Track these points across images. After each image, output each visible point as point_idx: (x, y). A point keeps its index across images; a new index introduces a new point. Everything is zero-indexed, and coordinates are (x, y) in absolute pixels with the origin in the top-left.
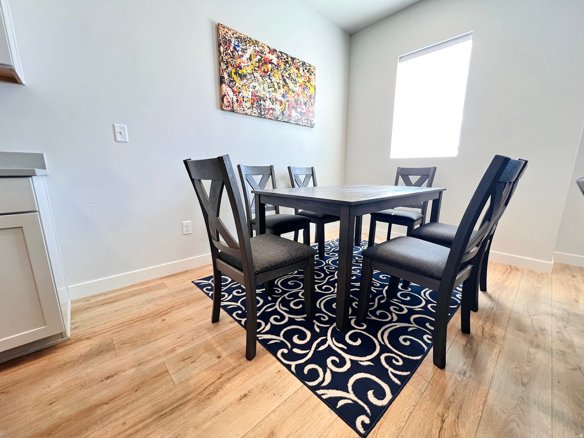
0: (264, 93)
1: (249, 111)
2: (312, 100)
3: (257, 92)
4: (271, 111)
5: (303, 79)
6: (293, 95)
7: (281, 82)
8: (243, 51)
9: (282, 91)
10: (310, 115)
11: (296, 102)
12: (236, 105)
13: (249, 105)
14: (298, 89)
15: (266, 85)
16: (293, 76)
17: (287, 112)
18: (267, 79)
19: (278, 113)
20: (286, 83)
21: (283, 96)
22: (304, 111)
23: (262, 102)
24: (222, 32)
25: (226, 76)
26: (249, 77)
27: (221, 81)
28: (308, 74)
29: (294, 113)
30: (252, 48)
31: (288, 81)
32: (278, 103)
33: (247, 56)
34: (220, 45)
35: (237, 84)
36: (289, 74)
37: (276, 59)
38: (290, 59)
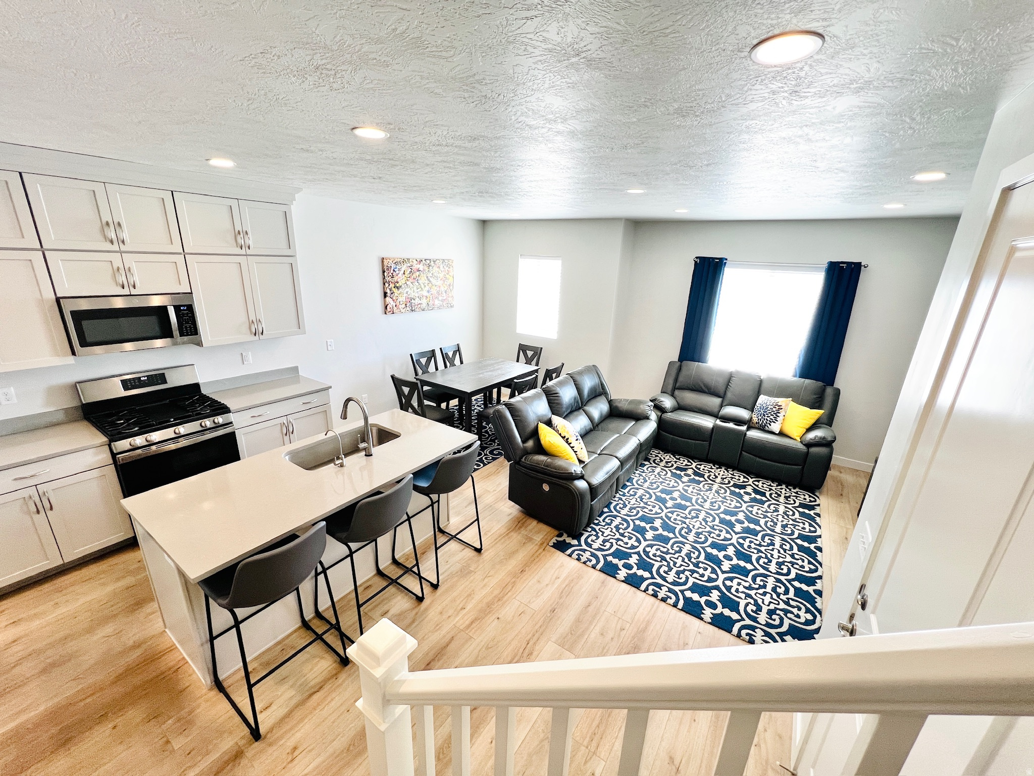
0: (414, 294)
1: (403, 311)
2: (451, 287)
3: (409, 295)
4: (419, 306)
5: (443, 273)
6: (436, 288)
7: (427, 282)
8: (399, 270)
9: (427, 288)
10: (450, 299)
11: (438, 293)
12: (395, 308)
13: (403, 306)
14: (439, 283)
15: (415, 288)
16: (435, 274)
17: (431, 303)
18: (416, 283)
19: (424, 306)
20: (430, 281)
21: (428, 292)
22: (445, 298)
23: (413, 301)
24: (385, 263)
25: (388, 291)
26: (403, 286)
27: (385, 295)
28: (447, 268)
29: (437, 302)
30: (405, 266)
31: (431, 279)
32: (424, 298)
33: (402, 272)
34: (384, 272)
35: (396, 294)
36: (432, 274)
37: (422, 267)
38: (432, 262)
